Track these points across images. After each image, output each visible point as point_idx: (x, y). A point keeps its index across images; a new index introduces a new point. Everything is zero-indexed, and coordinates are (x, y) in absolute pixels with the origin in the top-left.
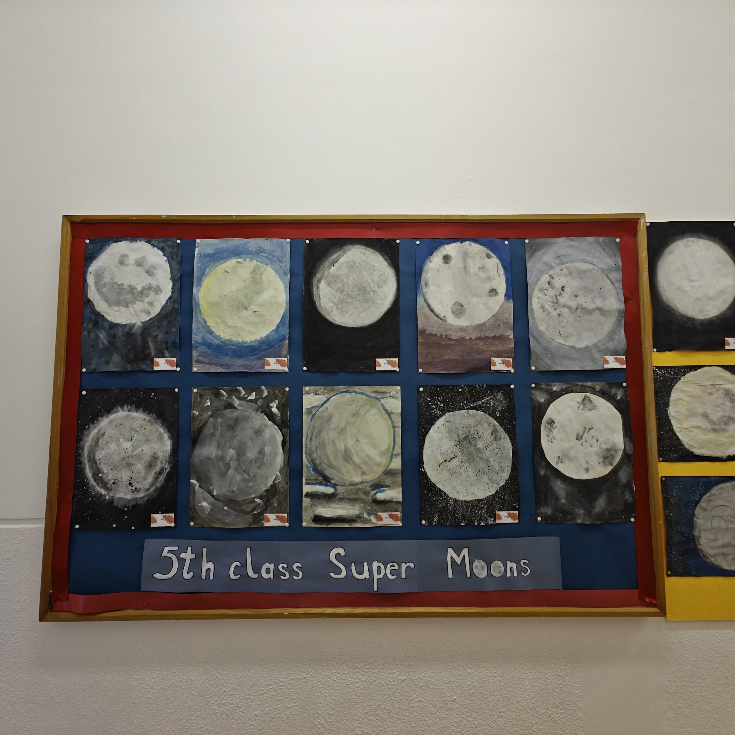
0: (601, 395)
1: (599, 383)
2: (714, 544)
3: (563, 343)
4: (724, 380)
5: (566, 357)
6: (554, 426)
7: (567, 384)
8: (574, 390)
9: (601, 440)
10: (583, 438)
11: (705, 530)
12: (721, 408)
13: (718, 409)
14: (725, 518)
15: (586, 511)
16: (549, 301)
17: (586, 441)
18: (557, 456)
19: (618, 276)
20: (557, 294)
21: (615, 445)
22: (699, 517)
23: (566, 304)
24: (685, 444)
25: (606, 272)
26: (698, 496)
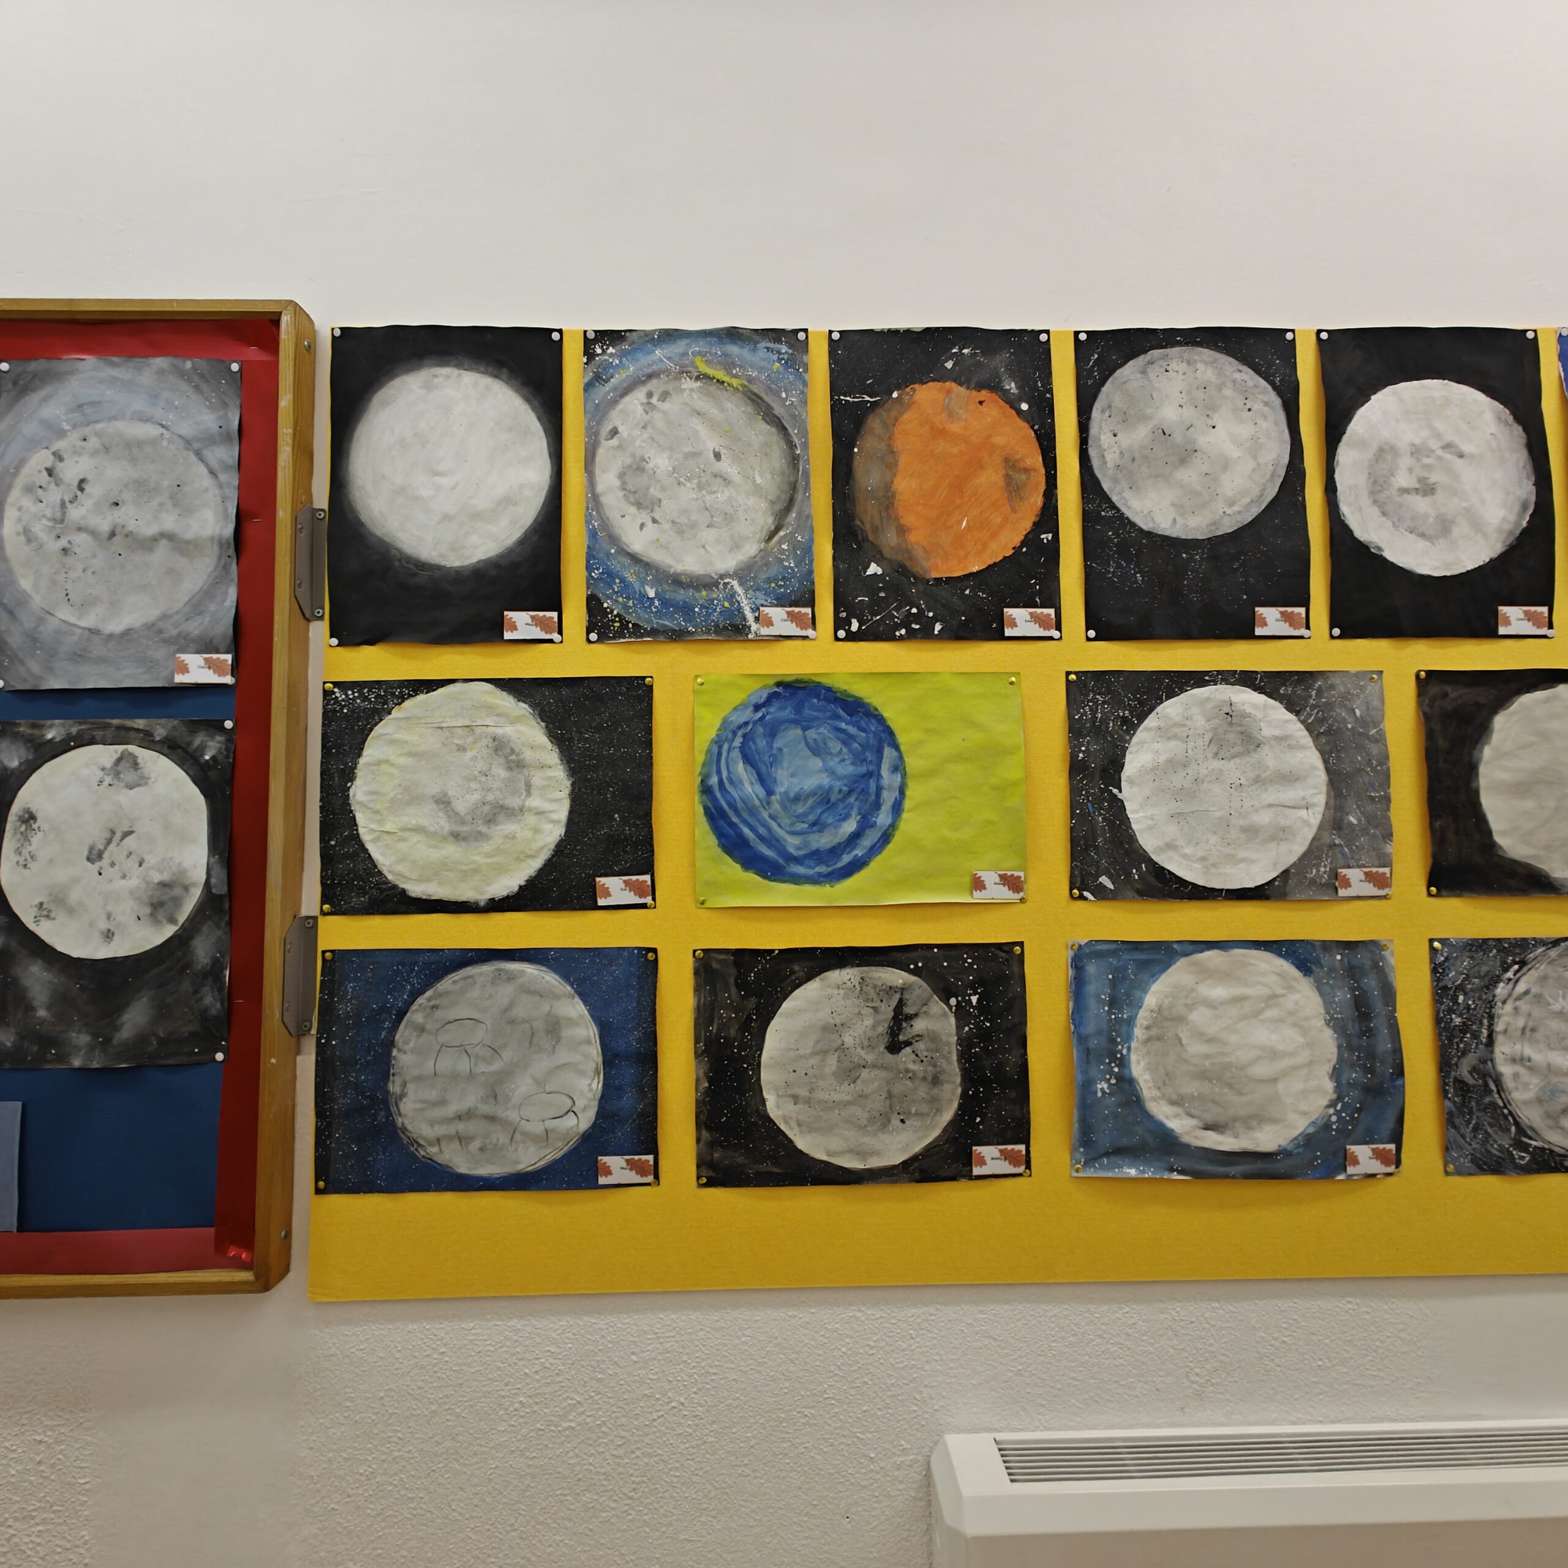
0: (166, 750)
1: (163, 721)
2: (436, 1113)
3: (73, 620)
4: (497, 715)
5: (79, 656)
6: (35, 826)
7: (80, 723)
8: (98, 739)
9: (151, 860)
10: (106, 855)
11: (419, 1079)
12: (480, 782)
13: (473, 785)
14: (468, 1048)
15: (95, 1036)
16: (44, 516)
17: (113, 864)
18: (36, 902)
19: (229, 454)
20: (66, 499)
21: (183, 872)
22: (408, 1047)
23: (82, 523)
24: (385, 872)
25: (196, 446)
26: (405, 997)
